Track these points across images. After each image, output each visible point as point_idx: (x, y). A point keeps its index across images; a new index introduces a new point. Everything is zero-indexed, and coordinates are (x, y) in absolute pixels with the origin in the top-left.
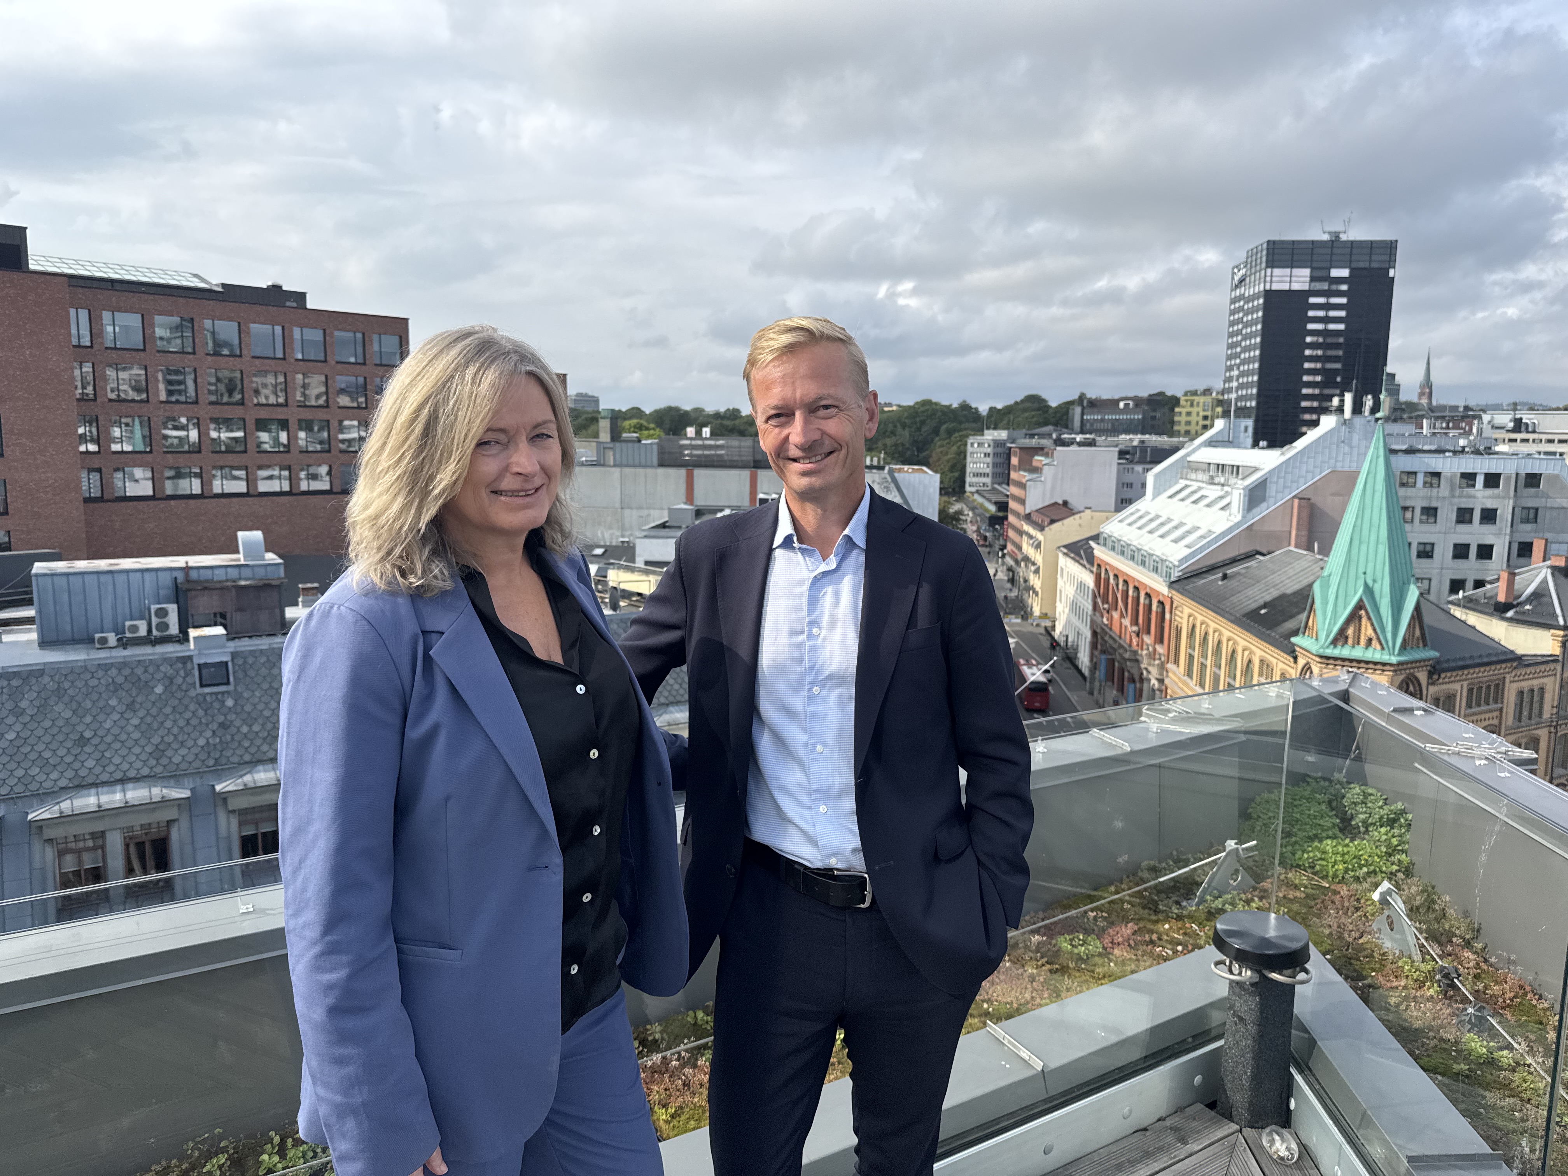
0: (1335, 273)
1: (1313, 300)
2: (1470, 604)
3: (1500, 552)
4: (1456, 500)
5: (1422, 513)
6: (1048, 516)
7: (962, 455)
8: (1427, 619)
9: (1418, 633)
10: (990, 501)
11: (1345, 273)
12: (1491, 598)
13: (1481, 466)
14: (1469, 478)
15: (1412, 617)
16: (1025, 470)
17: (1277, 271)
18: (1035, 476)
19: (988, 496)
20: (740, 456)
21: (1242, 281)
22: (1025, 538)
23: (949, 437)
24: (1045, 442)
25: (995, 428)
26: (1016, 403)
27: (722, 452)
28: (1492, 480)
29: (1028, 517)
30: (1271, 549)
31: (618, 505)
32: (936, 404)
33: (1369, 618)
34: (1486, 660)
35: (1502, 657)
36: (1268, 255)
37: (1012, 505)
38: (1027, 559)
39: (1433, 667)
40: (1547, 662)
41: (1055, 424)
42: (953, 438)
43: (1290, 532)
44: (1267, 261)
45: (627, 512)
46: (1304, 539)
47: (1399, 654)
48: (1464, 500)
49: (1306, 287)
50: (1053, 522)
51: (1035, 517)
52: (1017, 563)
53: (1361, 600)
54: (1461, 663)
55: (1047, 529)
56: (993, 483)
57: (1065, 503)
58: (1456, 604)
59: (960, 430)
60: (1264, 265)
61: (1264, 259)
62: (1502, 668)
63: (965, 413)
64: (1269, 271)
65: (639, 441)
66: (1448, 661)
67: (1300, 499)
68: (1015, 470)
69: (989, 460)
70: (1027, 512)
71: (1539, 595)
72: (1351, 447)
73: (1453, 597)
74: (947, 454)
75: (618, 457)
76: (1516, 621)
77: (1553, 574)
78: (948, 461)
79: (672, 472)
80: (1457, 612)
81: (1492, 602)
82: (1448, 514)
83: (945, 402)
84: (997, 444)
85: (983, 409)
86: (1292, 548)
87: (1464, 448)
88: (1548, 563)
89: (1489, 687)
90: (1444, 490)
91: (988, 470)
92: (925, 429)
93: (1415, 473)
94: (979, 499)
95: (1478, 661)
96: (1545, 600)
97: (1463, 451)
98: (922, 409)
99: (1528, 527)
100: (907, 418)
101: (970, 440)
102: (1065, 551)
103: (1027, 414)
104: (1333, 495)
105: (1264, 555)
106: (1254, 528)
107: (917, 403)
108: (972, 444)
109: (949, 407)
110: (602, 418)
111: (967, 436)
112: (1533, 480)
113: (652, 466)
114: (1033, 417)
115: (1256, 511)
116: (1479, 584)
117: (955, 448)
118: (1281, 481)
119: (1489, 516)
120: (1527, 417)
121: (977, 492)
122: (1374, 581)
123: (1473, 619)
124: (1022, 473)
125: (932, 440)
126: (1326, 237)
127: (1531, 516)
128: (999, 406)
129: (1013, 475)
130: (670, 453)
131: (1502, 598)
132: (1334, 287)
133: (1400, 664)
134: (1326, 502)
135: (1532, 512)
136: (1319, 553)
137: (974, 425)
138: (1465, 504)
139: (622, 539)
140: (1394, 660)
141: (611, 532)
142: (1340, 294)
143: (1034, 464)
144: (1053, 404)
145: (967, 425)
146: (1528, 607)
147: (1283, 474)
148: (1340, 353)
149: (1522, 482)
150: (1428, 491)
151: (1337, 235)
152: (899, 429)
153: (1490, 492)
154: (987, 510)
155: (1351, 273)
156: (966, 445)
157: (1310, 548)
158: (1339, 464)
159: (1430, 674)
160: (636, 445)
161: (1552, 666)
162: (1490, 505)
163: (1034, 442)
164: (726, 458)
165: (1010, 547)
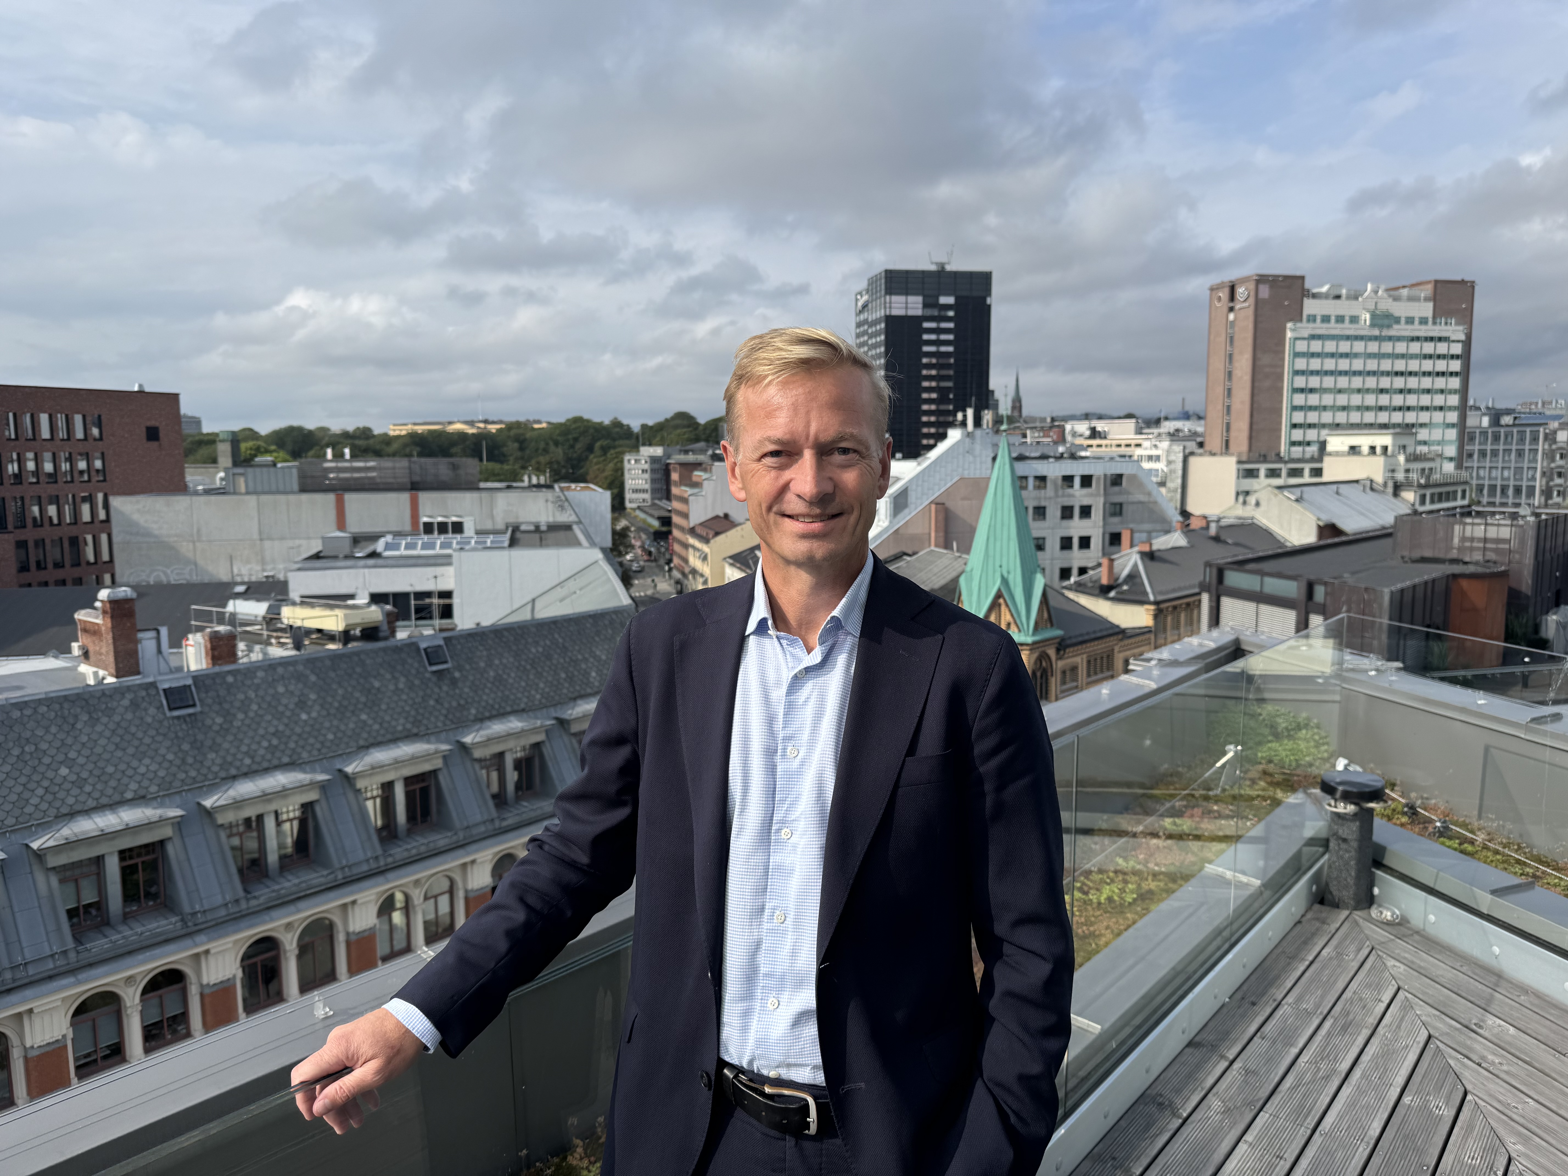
0: (945, 300)
1: (926, 325)
2: (1080, 588)
3: (1096, 543)
4: (1060, 500)
5: (1034, 513)
6: (710, 529)
7: (619, 472)
8: (1052, 603)
9: (1046, 615)
10: (652, 516)
11: (950, 300)
12: (1095, 582)
13: (1077, 469)
14: (1068, 480)
15: (1041, 602)
16: (686, 485)
17: (895, 298)
18: (695, 491)
19: (651, 511)
20: (395, 478)
21: (865, 306)
22: (691, 550)
23: (605, 454)
24: (701, 458)
25: (650, 445)
26: (667, 420)
27: (374, 474)
28: (1087, 481)
29: (692, 531)
30: (916, 549)
31: (256, 536)
32: (588, 421)
33: (1007, 605)
34: (1099, 635)
35: (1111, 631)
36: (886, 283)
37: (676, 519)
38: (694, 572)
39: (1060, 644)
40: (1143, 633)
41: (707, 440)
42: (609, 455)
43: (930, 534)
44: (886, 289)
45: (267, 544)
46: (941, 540)
47: (1034, 634)
48: (1065, 499)
49: (919, 312)
50: (717, 534)
51: (699, 530)
52: (684, 575)
53: (999, 590)
54: (1080, 639)
55: (712, 541)
56: (653, 499)
57: (726, 516)
58: (1069, 588)
59: (614, 447)
60: (883, 292)
61: (883, 287)
62: (1112, 641)
63: (617, 430)
64: (888, 297)
65: (274, 465)
66: (1070, 638)
67: (937, 504)
68: (676, 485)
69: (647, 476)
70: (692, 525)
71: (1133, 577)
72: (975, 457)
73: (1066, 583)
74: (603, 471)
75: (251, 484)
76: (1117, 600)
77: (1142, 559)
78: (606, 478)
79: (319, 497)
80: (1071, 595)
81: (1097, 585)
82: (1053, 512)
83: (597, 419)
84: (654, 460)
85: (635, 425)
86: (933, 548)
87: (1062, 454)
88: (1136, 549)
89: (1102, 658)
90: (1050, 491)
91: (647, 486)
92: (578, 446)
93: (1026, 478)
94: (641, 515)
95: (1093, 636)
96: (1138, 580)
97: (1061, 457)
98: (574, 426)
99: (1116, 520)
100: (559, 435)
101: (627, 457)
102: (731, 561)
103: (679, 431)
104: (963, 499)
105: (909, 555)
106: (901, 531)
107: (568, 420)
108: (629, 461)
109: (601, 424)
110: (221, 441)
111: (623, 453)
112: (1117, 480)
113: (292, 492)
114: (685, 433)
115: (900, 516)
116: (1083, 571)
117: (611, 465)
118: (919, 489)
119: (1086, 512)
120: (1100, 426)
121: (639, 508)
122: (1009, 572)
123: (1084, 601)
124: (683, 488)
125: (587, 458)
126: (933, 268)
127: (1116, 510)
128: (650, 423)
129: (675, 490)
130: (313, 477)
131: (1105, 581)
132: (943, 313)
133: (1034, 643)
134: (959, 507)
135: (1118, 507)
136: (958, 551)
137: (627, 442)
138: (1067, 502)
139: (266, 574)
140: (1029, 640)
141: (249, 566)
142: (948, 319)
143: (694, 479)
144: (702, 420)
145: (621, 442)
146: (1125, 588)
147: (920, 483)
148: (951, 372)
149: (1108, 482)
150: (1036, 493)
151: (942, 265)
152: (552, 448)
153: (1086, 491)
154: (650, 526)
155: (956, 300)
156: (622, 461)
157: (947, 546)
158: (966, 472)
159: (1058, 650)
160: (272, 469)
161: (1147, 636)
162: (1086, 502)
163: (691, 458)
164: (378, 480)
165: (676, 561)
